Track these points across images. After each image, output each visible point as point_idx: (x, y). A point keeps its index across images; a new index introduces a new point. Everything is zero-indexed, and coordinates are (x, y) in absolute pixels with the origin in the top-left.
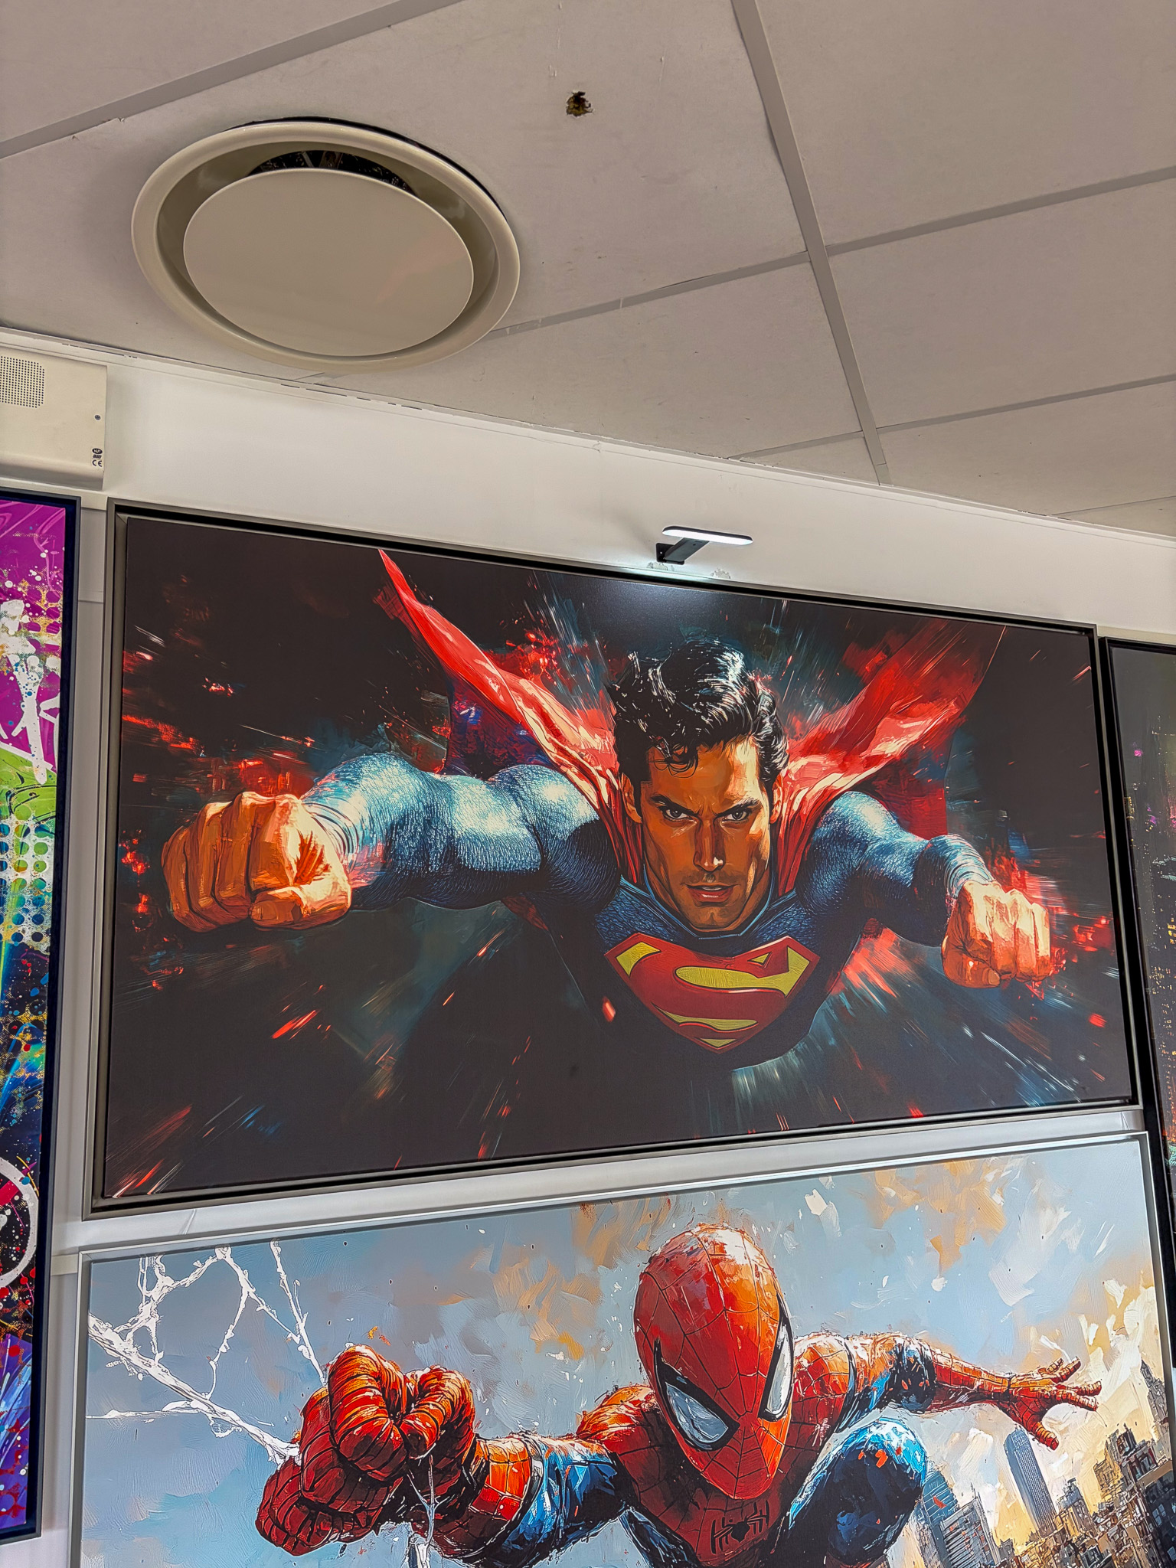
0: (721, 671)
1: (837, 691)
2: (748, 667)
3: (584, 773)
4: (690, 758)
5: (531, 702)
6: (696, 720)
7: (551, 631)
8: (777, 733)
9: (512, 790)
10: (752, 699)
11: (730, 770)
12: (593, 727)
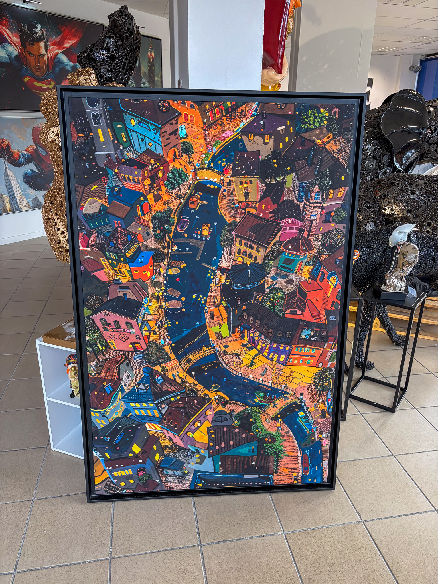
0: (37, 28)
1: (58, 34)
2: (42, 27)
3: (15, 46)
4: (33, 45)
5: (5, 31)
6: (33, 37)
7: (7, 18)
8: (47, 41)
9: (3, 47)
10: (43, 34)
11: (40, 47)
12: (16, 37)
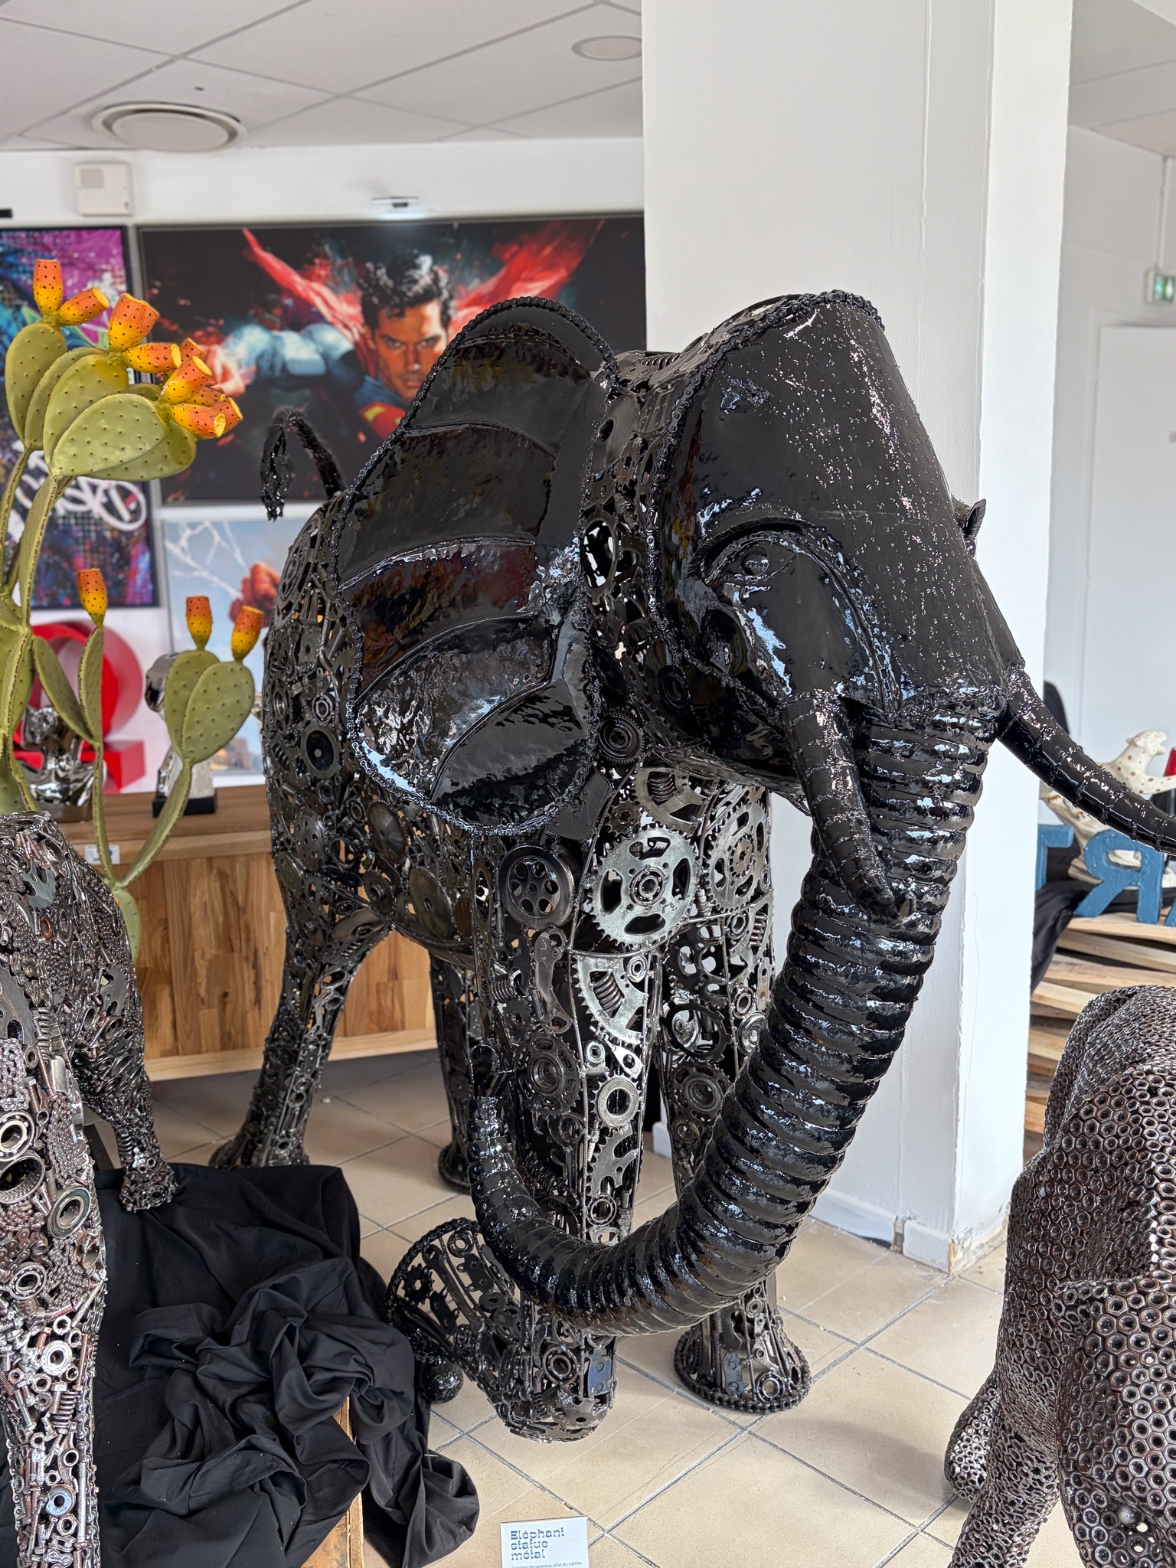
0: (417, 267)
1: (487, 271)
2: (435, 262)
3: (346, 326)
4: (401, 315)
5: (318, 294)
6: (404, 294)
7: (326, 257)
8: (451, 297)
9: (310, 337)
10: (436, 280)
11: (423, 319)
12: (350, 303)
